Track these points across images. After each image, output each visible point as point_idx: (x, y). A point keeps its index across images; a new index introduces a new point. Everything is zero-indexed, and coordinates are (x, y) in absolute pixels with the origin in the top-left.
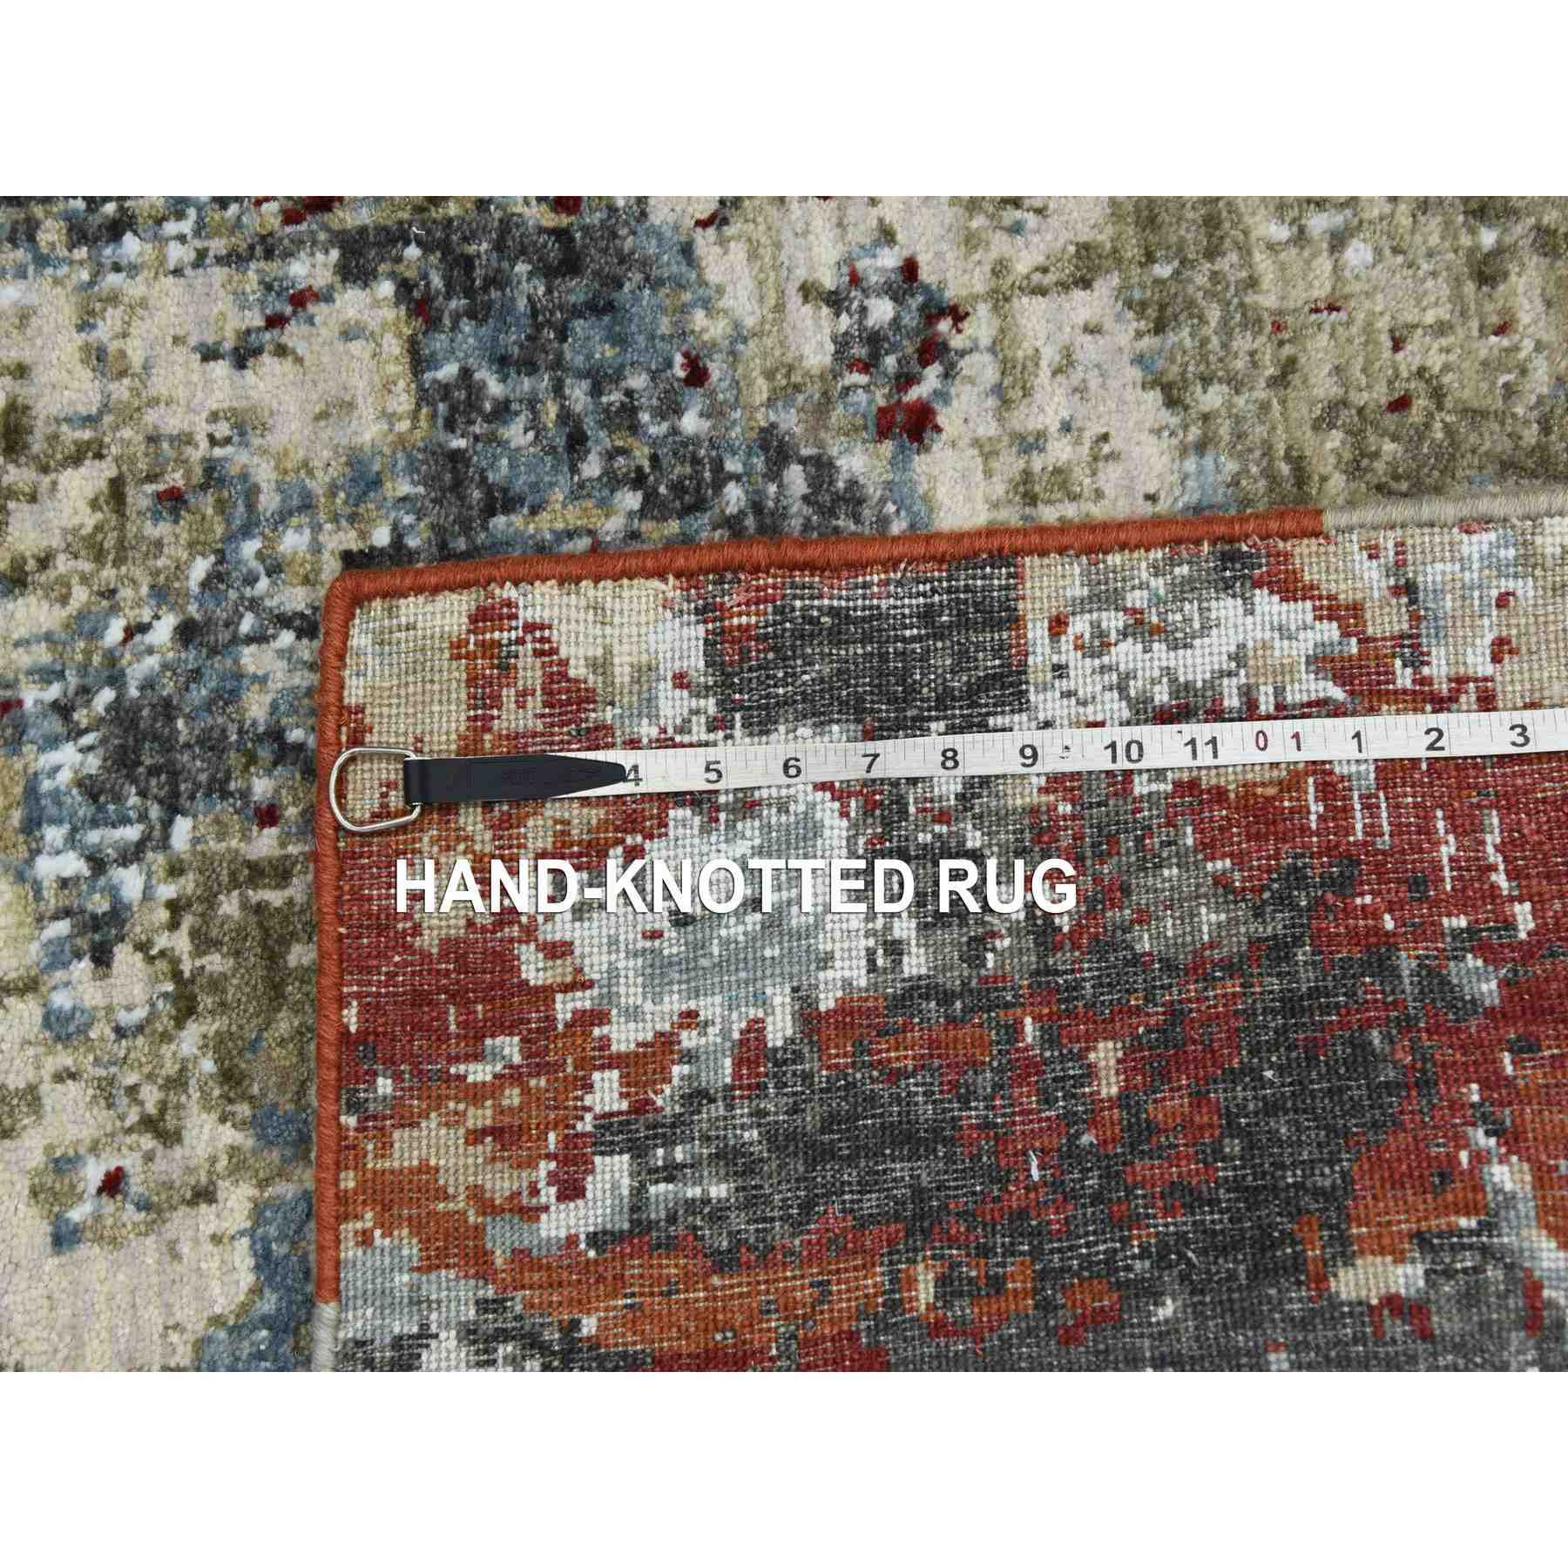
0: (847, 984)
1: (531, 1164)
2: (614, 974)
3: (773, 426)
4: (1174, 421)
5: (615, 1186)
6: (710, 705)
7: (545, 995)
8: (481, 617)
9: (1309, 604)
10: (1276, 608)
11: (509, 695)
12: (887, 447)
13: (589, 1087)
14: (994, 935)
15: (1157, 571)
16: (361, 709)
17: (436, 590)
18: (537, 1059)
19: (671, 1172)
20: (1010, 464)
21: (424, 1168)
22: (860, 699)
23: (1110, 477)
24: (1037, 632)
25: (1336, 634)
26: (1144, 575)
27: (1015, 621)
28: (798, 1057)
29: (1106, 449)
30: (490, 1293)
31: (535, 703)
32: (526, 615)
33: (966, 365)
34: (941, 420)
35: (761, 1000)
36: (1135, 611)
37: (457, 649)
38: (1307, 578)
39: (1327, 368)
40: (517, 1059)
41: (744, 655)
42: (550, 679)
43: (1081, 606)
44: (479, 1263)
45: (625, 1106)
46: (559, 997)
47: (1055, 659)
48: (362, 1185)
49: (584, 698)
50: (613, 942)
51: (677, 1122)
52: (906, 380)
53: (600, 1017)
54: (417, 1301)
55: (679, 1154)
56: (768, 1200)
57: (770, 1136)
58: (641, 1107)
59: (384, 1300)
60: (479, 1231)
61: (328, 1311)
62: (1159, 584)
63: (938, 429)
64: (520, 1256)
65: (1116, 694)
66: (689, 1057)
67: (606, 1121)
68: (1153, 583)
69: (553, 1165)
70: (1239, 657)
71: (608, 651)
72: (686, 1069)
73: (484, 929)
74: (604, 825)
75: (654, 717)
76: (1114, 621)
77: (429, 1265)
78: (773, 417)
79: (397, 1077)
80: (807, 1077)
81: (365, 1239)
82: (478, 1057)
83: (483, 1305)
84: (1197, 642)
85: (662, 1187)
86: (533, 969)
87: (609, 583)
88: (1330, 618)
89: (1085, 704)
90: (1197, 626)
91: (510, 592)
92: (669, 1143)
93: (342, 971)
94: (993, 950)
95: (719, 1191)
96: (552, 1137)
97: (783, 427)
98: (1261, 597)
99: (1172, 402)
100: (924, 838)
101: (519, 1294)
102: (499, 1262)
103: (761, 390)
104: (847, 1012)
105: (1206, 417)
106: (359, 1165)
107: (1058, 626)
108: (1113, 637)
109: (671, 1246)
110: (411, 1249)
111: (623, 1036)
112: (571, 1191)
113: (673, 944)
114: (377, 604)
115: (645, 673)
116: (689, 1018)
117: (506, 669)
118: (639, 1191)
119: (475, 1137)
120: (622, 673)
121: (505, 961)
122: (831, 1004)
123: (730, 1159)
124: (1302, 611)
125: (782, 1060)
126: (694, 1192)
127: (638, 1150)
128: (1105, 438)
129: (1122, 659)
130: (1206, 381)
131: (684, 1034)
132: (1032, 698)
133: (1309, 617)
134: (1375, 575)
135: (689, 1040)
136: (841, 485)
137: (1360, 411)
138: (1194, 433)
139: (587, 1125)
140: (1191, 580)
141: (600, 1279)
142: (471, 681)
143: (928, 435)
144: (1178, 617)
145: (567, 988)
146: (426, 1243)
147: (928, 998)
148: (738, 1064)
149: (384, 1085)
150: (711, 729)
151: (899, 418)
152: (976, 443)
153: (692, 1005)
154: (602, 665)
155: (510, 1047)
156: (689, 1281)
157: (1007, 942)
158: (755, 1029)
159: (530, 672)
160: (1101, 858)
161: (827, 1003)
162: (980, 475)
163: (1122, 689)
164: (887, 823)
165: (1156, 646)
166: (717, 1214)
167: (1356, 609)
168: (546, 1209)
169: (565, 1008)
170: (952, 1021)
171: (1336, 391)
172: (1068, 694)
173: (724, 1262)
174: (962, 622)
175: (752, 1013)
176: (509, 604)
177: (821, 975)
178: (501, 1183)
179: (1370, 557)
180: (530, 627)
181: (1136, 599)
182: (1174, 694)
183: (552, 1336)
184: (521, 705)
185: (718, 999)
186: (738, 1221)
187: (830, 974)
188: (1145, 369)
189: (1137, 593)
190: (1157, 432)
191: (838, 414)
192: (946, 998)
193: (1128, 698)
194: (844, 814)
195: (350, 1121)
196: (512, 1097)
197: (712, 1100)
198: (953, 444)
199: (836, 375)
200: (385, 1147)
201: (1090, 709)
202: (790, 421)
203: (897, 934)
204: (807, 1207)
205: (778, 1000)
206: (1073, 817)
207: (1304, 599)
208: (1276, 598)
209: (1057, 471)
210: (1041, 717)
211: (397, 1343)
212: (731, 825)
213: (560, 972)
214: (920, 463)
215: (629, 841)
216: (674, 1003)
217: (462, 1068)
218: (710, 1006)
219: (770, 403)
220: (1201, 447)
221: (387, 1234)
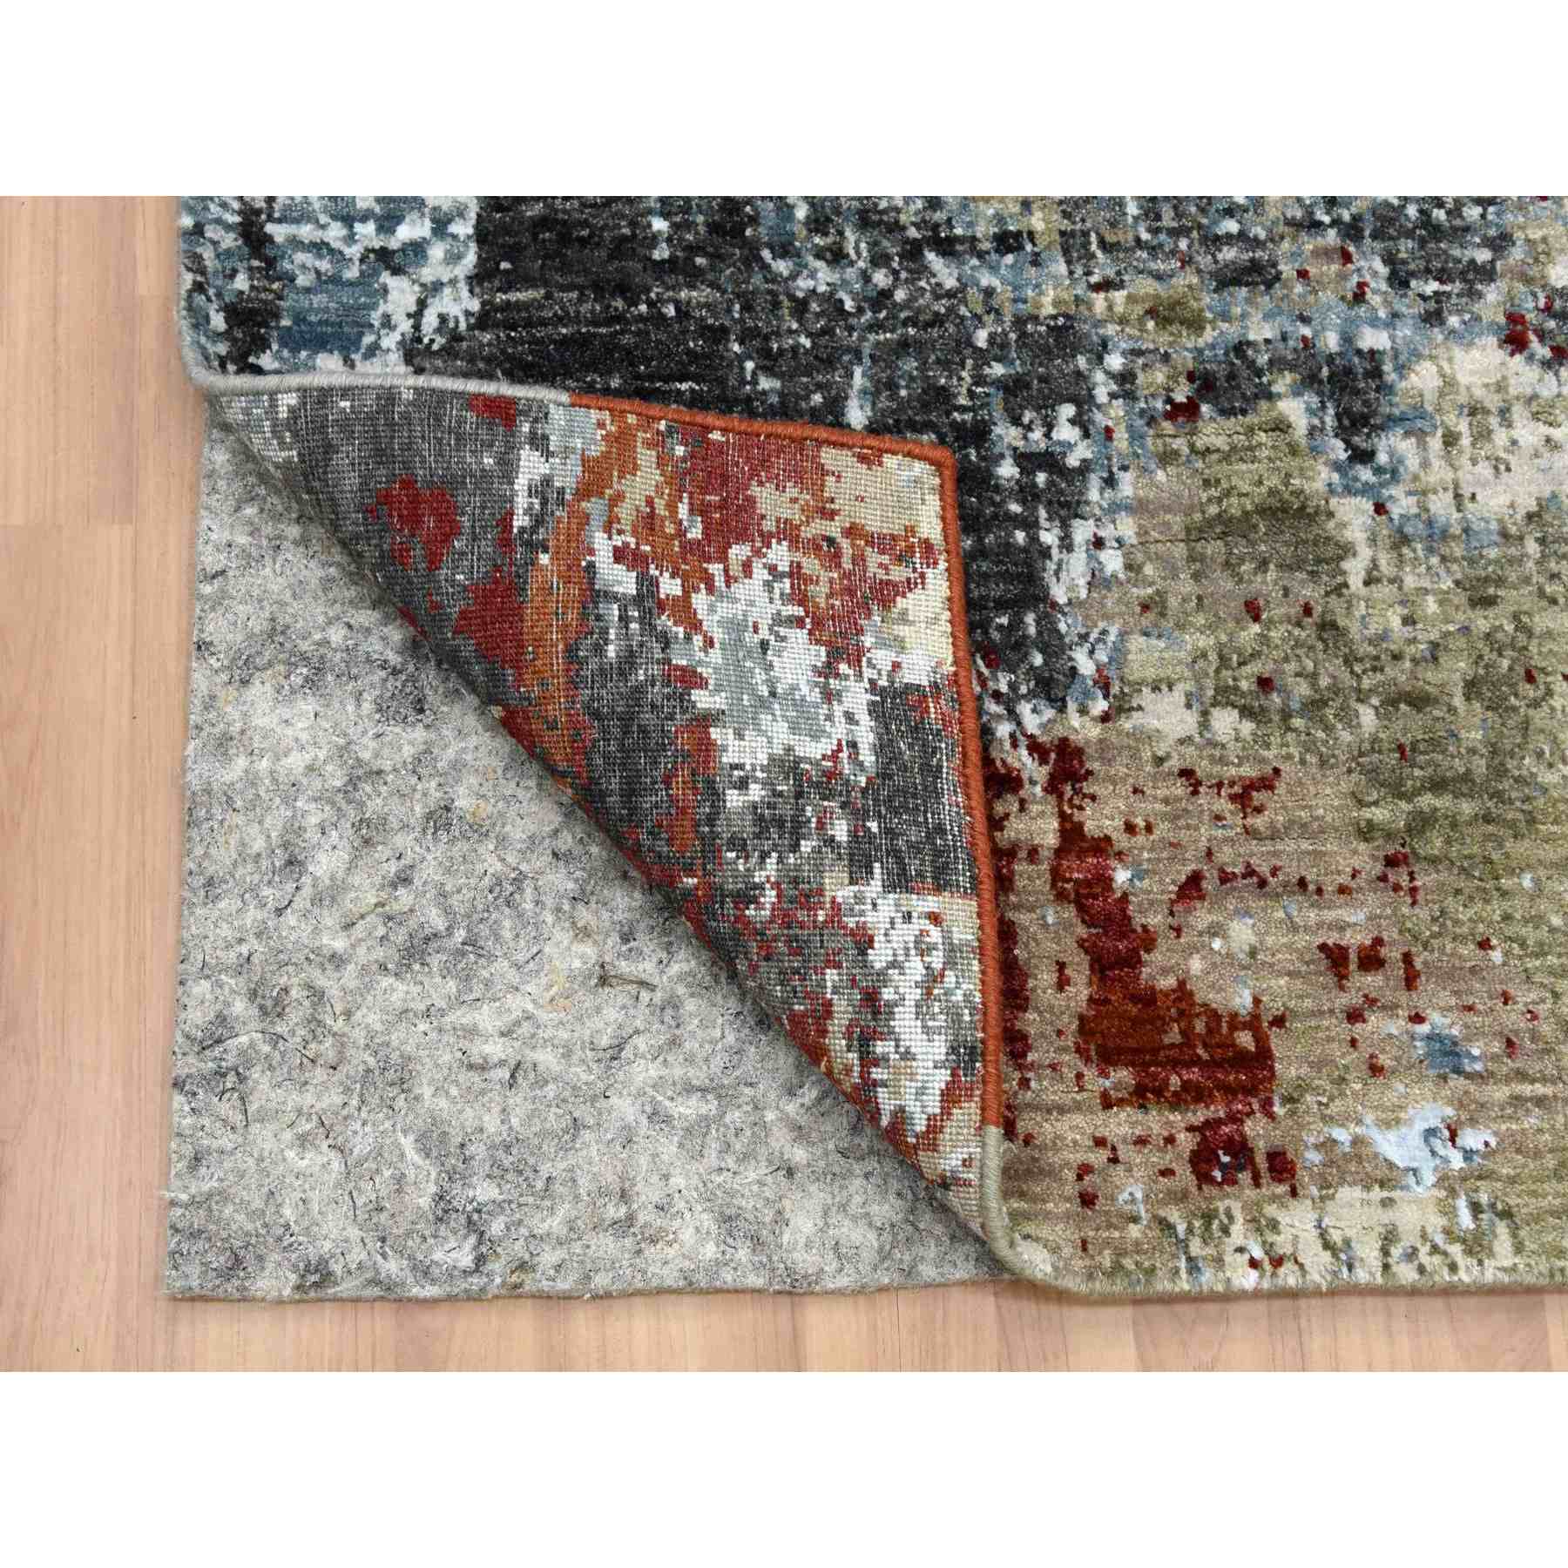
0: (724, 749)
1: (635, 533)
2: (736, 600)
3: (1514, 244)
4: (1519, 517)
5: (620, 583)
6: (883, 682)
7: (723, 558)
8: (927, 546)
9: (938, 1111)
10: (937, 1085)
11: (885, 559)
12: (1502, 320)
13: (673, 576)
14: (747, 858)
15: (967, 996)
16: (881, 464)
17: (943, 519)
18: (689, 547)
19: (624, 619)
20: (1493, 402)
21: (636, 467)
22: (890, 777)
23: (1484, 470)
24: (931, 903)
25: (918, 1129)
26: (964, 986)
27: (938, 889)
28: (684, 711)
29: (1502, 467)
30: (568, 497)
31: (881, 575)
32: (929, 573)
33: (1550, 377)
34: (1518, 358)
35: (719, 689)
36: (943, 976)
37: (911, 530)
38: (955, 1111)
39: (1551, 625)
40: (689, 536)
41: (913, 708)
42: (895, 585)
43: (947, 935)
44: (584, 492)
45: (662, 596)
46: (721, 566)
47: (915, 914)
48: (629, 427)
49: (886, 604)
50: (752, 603)
51: (653, 627)
52: (1542, 335)
53: (711, 589)
54: (567, 451)
55: (634, 626)
56: (604, 686)
57: (639, 690)
58: (661, 606)
59: (569, 432)
60: (601, 495)
61: (564, 397)
62: (958, 997)
63: (1512, 354)
64: (586, 518)
65: (890, 958)
66: (688, 638)
67: (655, 583)
68: (959, 992)
69: (633, 546)
70: (907, 1056)
71: (912, 623)
72: (681, 636)
73: (759, 524)
74: (817, 606)
75: (877, 645)
76: (937, 960)
77: (585, 461)
78: (1519, 243)
79: (684, 460)
80: (671, 717)
81: (601, 425)
82: (691, 511)
83: (561, 491)
84: (919, 1023)
85: (616, 613)
86: (738, 552)
87: (949, 630)
88: (928, 1126)
89: (886, 935)
90: (930, 1023)
91: (942, 565)
92: (641, 620)
93: (739, 433)
94: (738, 857)
95: (611, 651)
96: (648, 548)
97: (1513, 250)
98: (944, 1076)
99: (1530, 517)
100: (809, 810)
101: (565, 514)
102: (584, 504)
103: (1536, 234)
104: (707, 749)
105: (1521, 538)
106: (639, 427)
107: (935, 918)
108: (927, 959)
109: (584, 617)
110: (595, 451)
111: (700, 601)
112: (619, 555)
113: (751, 639)
114: (937, 481)
115: (900, 645)
116: (709, 643)
117: (900, 559)
118: (615, 598)
119: (650, 502)
120: (902, 630)
121: (743, 536)
122: (713, 736)
123: (629, 659)
124: (934, 1107)
125: (683, 699)
126: (612, 634)
127: (638, 600)
128: (1508, 469)
129: (912, 964)
130: (1542, 541)
131: (700, 638)
132: (891, 896)
133: (930, 1110)
134: (954, 1163)
135: (698, 640)
136: (1479, 287)
137: (1525, 648)
138: (1513, 530)
139: (653, 571)
140: (960, 1022)
141: (569, 568)
142: (894, 538)
143: (1510, 348)
144: (937, 1010)
145: (726, 571)
146: (596, 460)
147: (712, 806)
148: (683, 669)
149: (680, 451)
150: (871, 681)
151: (1519, 327)
152: (1504, 378)
153: (717, 645)
154: (904, 618)
155: (695, 533)
156: (564, 628)
157: (741, 868)
158: (702, 683)
159: (898, 573)
160: (789, 942)
161: (715, 733)
162: (1487, 381)
163: (894, 964)
164: (818, 785)
165: (919, 991)
166: (599, 650)
167: (934, 1147)
168: (610, 538)
169: (715, 569)
170: (697, 824)
171: (1537, 631)
172: (892, 923)
173: (571, 651)
174: (938, 853)
175: (711, 682)
176: (936, 563)
177: (731, 731)
178: (625, 512)
179: (964, 1161)
180: (922, 576)
181: (950, 978)
182: (889, 1004)
183: (541, 535)
184: (881, 565)
185: (720, 661)
186: (593, 664)
187: (731, 737)
188: (1549, 500)
189: (954, 979)
190: (1512, 506)
191: (1521, 287)
192: (711, 820)
193: (888, 968)
194: (824, 757)
195: (662, 426)
196: (670, 529)
197: (663, 650)
198: (1503, 364)
199: (1543, 287)
200: (649, 445)
201: (882, 938)
202: (1517, 254)
203: (752, 786)
204: (596, 715)
205: (717, 699)
206: (815, 922)
207: (942, 1108)
208: (943, 1086)
209: (1490, 432)
210: (879, 901)
211: (545, 438)
212: (817, 684)
213: (735, 569)
214: (1492, 341)
215: (808, 620)
216: (718, 635)
217: (686, 501)
218: (716, 656)
219: (1528, 241)
220: (1504, 534)
221: (604, 438)
